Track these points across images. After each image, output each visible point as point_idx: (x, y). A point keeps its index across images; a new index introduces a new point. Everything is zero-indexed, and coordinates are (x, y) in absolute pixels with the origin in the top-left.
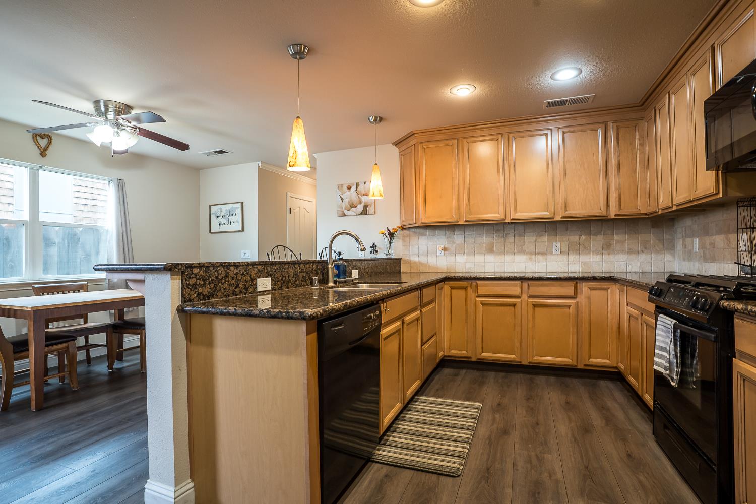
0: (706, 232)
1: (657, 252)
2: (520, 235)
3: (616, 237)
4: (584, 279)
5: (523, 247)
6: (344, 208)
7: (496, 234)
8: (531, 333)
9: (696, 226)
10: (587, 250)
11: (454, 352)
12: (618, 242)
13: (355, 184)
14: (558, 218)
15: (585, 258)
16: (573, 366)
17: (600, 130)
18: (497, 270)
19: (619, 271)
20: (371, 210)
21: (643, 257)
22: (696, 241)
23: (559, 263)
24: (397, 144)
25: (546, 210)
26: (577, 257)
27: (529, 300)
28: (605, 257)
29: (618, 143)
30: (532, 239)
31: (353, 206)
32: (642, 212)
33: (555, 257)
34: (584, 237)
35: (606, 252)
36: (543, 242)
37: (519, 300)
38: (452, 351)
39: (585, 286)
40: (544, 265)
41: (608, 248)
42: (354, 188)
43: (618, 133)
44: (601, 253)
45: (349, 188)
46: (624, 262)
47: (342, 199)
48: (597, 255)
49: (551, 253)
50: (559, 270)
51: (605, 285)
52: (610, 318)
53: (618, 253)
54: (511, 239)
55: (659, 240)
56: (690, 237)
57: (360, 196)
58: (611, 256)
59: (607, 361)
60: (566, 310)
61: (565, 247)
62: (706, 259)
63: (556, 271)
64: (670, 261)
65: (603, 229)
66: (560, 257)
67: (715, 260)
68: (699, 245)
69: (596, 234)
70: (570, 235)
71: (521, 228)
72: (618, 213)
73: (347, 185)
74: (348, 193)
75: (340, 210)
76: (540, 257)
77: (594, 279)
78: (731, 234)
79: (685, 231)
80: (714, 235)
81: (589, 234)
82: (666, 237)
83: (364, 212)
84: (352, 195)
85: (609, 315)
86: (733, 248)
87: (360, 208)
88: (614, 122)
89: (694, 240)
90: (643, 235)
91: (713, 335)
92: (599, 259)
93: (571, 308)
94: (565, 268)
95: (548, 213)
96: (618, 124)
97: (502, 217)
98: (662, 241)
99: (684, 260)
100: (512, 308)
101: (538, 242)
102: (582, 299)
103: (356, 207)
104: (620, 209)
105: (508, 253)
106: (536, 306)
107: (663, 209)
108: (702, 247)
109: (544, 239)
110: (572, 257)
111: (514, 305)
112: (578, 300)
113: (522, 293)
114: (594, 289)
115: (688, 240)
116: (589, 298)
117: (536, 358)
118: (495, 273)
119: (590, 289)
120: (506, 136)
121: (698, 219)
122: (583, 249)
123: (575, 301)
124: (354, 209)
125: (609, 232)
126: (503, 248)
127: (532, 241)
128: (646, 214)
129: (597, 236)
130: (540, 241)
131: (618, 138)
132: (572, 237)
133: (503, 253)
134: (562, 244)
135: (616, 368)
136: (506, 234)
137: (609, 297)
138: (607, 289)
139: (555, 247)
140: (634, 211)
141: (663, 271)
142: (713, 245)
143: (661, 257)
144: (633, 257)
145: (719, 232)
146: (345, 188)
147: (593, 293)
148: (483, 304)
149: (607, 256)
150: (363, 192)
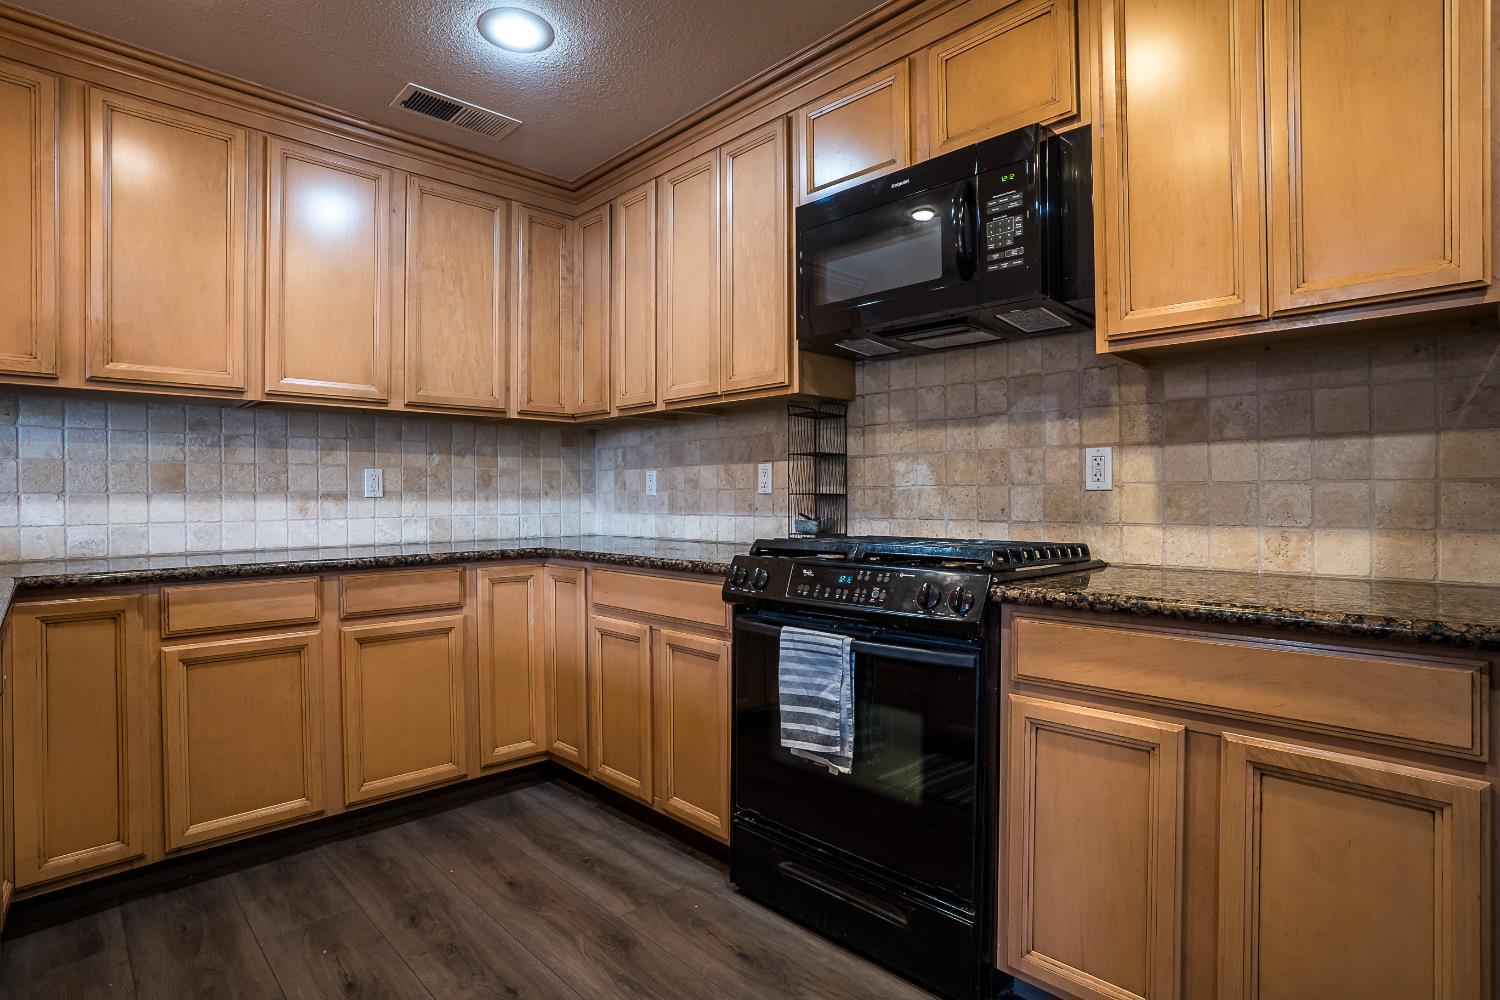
0: (677, 459)
1: (570, 496)
2: (273, 444)
3: (502, 462)
4: (483, 559)
5: (283, 477)
7: (190, 436)
8: (352, 722)
9: (652, 447)
10: (443, 488)
11: (66, 861)
12: (505, 472)
14: (397, 405)
15: (438, 508)
16: (460, 777)
17: (497, 213)
18: (194, 545)
19: (506, 536)
21: (547, 506)
22: (652, 476)
23: (380, 521)
25: (367, 381)
26: (421, 505)
27: (346, 629)
28: (480, 505)
29: (530, 253)
30: (310, 456)
32: (568, 410)
33: (370, 504)
34: (436, 458)
35: (482, 495)
36: (339, 465)
37: (313, 633)
38: (54, 861)
39: (483, 577)
40: (341, 527)
41: (485, 486)
43: (530, 230)
44: (472, 497)
46: (514, 517)
48: (464, 500)
49: (359, 495)
50: (380, 538)
51: (523, 569)
52: (532, 645)
53: (504, 497)
54: (245, 454)
55: (573, 472)
56: (635, 467)
58: (492, 504)
59: (528, 744)
60: (442, 641)
61: (396, 481)
62: (674, 508)
63: (372, 542)
64: (588, 513)
65: (478, 442)
66: (384, 507)
67: (698, 511)
68: (658, 484)
69: (461, 454)
70: (407, 452)
71: (274, 421)
72: (525, 408)
76: (330, 506)
77: (504, 557)
78: (737, 463)
79: (624, 456)
80: (696, 465)
81: (448, 451)
82: (584, 466)
85: (531, 637)
86: (740, 489)
88: (525, 205)
89: (648, 473)
90: (548, 460)
91: (972, 657)
92: (467, 509)
93: (452, 635)
94: (392, 532)
95: (374, 389)
96: (534, 213)
97: (238, 383)
98: (576, 473)
99: (619, 510)
100: (293, 660)
101: (325, 465)
102: (475, 608)
104: (530, 400)
105: (233, 494)
106: (363, 641)
107: (622, 410)
108: (667, 485)
109: (341, 456)
110: (409, 506)
111: (298, 650)
112: (465, 611)
113: (322, 609)
114: (503, 581)
115: (631, 475)
116: (491, 605)
117: (367, 786)
118: (186, 555)
119: (494, 582)
120: (258, 138)
121: (658, 433)
122: (434, 487)
123: (462, 616)
125: (489, 450)
126: (216, 480)
127: (309, 462)
128: (573, 417)
129: (463, 456)
130: (330, 462)
131: (530, 242)
132: (411, 456)
133: (214, 493)
134: (386, 472)
135: (547, 753)
136: (229, 438)
137: (531, 598)
138: (525, 580)
139: (371, 479)
140: (553, 407)
141: (577, 533)
142: (694, 483)
143: (574, 505)
144: (531, 504)
145: (710, 460)
147: (499, 589)
148: (189, 662)
149: (484, 504)
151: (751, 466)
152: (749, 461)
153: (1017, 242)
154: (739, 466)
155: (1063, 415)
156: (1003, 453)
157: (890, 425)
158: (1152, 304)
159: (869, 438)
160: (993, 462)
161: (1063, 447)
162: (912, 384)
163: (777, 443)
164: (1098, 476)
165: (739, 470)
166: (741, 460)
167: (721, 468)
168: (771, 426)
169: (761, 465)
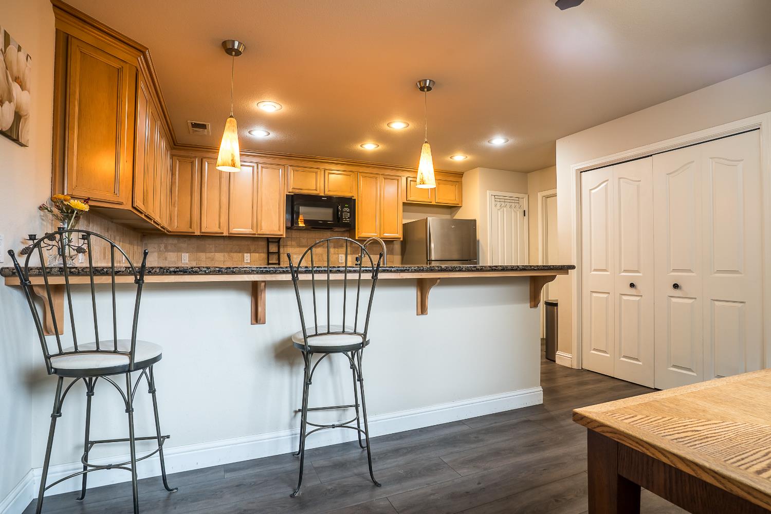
9: (185, 245)
13: (3, 32)
22: (186, 256)
79: (166, 247)
86: (235, 261)
89: (183, 254)
108: (195, 259)
115: (171, 255)
142: (211, 259)
150: (15, 73)
151: (241, 254)
152: (240, 252)
153: (348, 218)
154: (235, 254)
155: (334, 247)
156: (322, 255)
157: (292, 246)
158: (365, 233)
159: (285, 249)
160: (319, 256)
161: (334, 254)
162: (298, 237)
163: (252, 248)
164: (341, 260)
165: (235, 255)
166: (236, 252)
167: (226, 254)
168: (249, 242)
169: (245, 254)
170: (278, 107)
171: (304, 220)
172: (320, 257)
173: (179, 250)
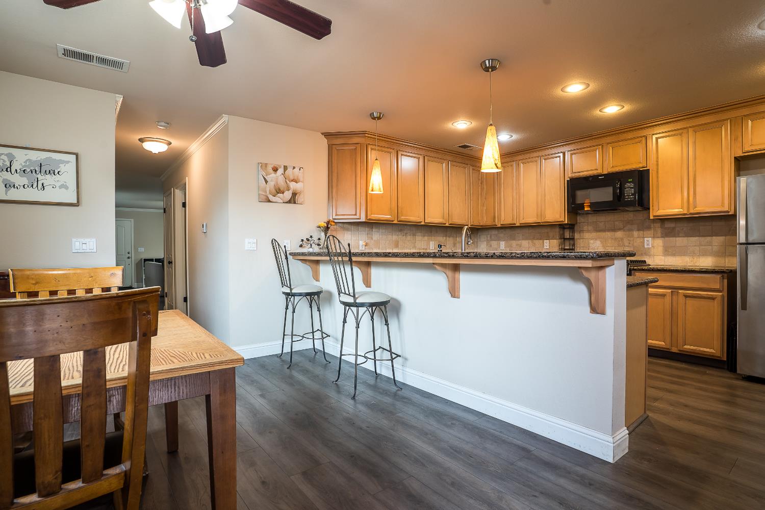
0: (512, 238)
5: (415, 244)
6: (268, 192)
7: (399, 233)
9: (502, 235)
13: (283, 167)
20: (299, 199)
22: (503, 243)
24: (327, 135)
31: (279, 191)
36: (426, 241)
42: (281, 171)
45: (275, 170)
47: (266, 182)
49: (430, 249)
54: (408, 238)
56: (495, 241)
57: (288, 182)
61: (437, 245)
68: (505, 246)
71: (414, 229)
73: (272, 166)
74: (273, 175)
75: (264, 194)
79: (491, 237)
80: (520, 240)
83: (293, 200)
84: (277, 178)
86: (537, 247)
87: (288, 195)
89: (501, 242)
101: (423, 240)
103: (283, 193)
105: (406, 248)
108: (509, 246)
115: (494, 243)
124: (280, 195)
126: (404, 244)
127: (420, 239)
128: (482, 226)
139: (432, 244)
142: (520, 246)
145: (526, 239)
146: (270, 168)
150: (292, 178)
151: (541, 241)
152: (540, 239)
153: (632, 195)
155: (639, 230)
156: (622, 239)
157: (588, 231)
159: (582, 234)
161: (638, 237)
163: (551, 234)
164: (648, 245)
165: (537, 242)
166: (537, 239)
167: (530, 241)
168: (548, 230)
169: (545, 241)
170: (468, 123)
171: (590, 203)
172: (620, 242)
173: (499, 239)
